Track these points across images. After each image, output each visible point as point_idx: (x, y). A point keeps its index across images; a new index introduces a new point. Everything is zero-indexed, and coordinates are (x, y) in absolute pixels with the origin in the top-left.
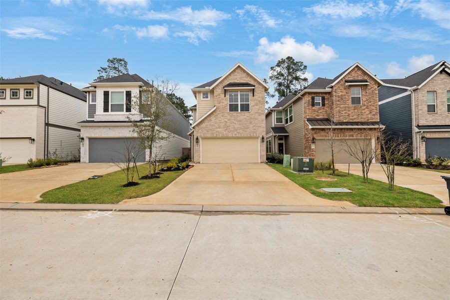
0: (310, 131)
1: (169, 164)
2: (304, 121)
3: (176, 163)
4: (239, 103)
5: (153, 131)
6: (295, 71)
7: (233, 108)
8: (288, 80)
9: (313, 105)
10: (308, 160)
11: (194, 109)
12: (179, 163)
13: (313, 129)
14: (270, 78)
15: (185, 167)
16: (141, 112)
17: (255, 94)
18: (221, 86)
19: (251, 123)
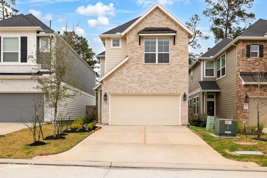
0: (243, 88)
1: (73, 125)
2: (237, 75)
3: (81, 124)
4: (157, 53)
5: (58, 88)
6: (239, 4)
7: (149, 59)
8: (228, 16)
9: (248, 56)
10: (230, 123)
11: (102, 57)
12: (84, 124)
13: (246, 86)
14: (204, 13)
15: (91, 128)
16: (38, 62)
17: (177, 41)
18: (135, 32)
19: (170, 77)
